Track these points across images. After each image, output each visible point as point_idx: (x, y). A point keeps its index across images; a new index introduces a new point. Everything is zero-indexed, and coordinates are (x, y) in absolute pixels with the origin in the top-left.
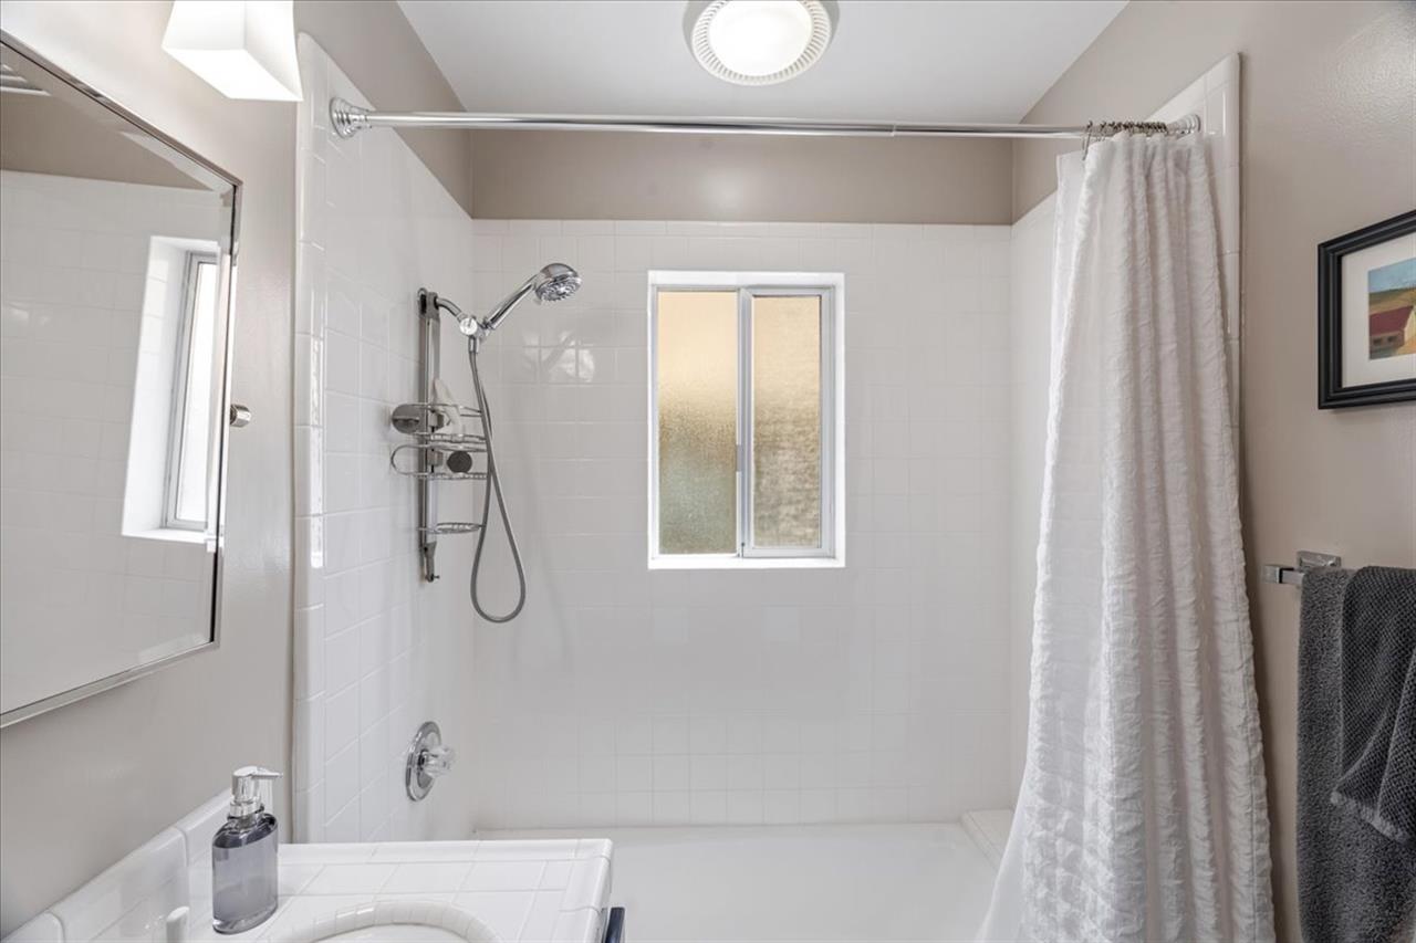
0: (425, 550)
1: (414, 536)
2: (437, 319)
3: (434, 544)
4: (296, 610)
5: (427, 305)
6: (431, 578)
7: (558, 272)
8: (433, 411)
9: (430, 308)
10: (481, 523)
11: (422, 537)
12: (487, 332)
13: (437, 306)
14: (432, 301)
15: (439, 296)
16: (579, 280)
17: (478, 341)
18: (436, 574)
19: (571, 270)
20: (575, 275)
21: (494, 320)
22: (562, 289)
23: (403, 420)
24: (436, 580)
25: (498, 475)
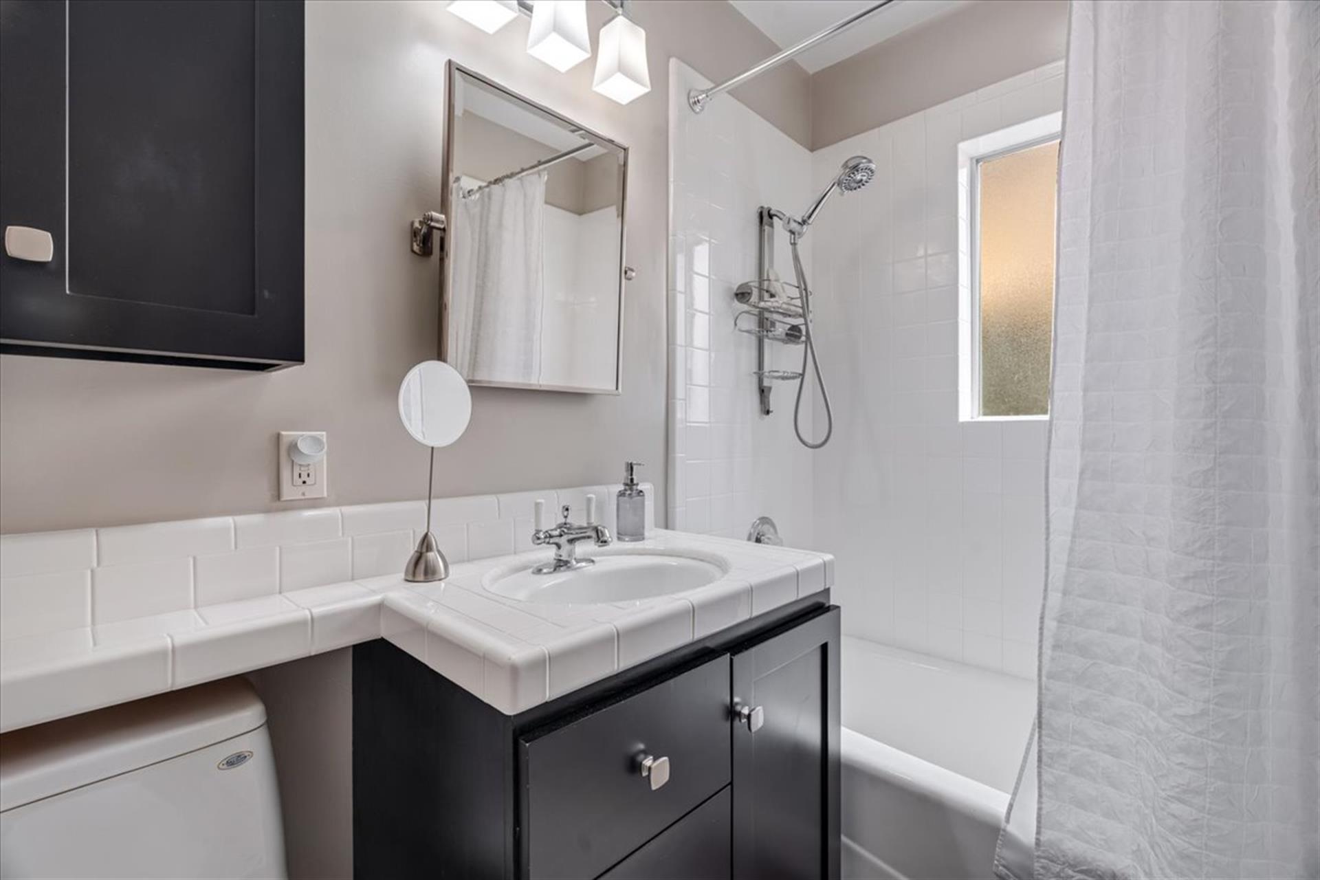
0: (763, 392)
1: (755, 379)
2: (771, 225)
3: (770, 388)
4: (670, 401)
5: (765, 217)
6: (768, 412)
7: (851, 164)
8: (767, 291)
9: (766, 218)
10: (801, 372)
11: (760, 381)
12: (805, 227)
13: (771, 216)
14: (767, 213)
15: (773, 208)
16: (873, 166)
17: (797, 236)
18: (771, 409)
19: (865, 158)
20: (870, 161)
21: (810, 217)
22: (859, 177)
23: (742, 295)
24: (771, 414)
25: (813, 343)
